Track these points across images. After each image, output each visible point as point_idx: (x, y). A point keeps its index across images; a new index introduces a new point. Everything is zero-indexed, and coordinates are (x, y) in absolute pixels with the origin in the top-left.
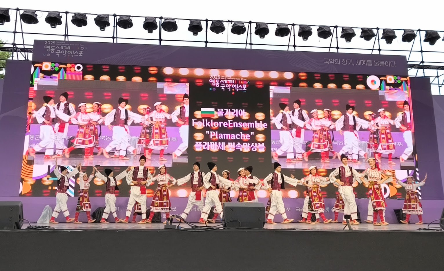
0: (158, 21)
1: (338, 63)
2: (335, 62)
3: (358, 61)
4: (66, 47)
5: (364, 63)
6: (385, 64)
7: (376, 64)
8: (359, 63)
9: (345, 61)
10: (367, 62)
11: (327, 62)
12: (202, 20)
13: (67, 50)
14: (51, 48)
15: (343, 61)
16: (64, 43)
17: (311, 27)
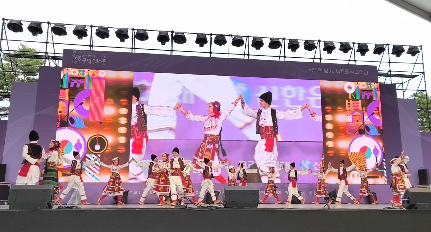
0: (170, 34)
1: (321, 71)
2: (318, 71)
3: (337, 70)
4: (91, 56)
5: (342, 71)
6: (359, 73)
7: (352, 72)
8: (338, 71)
9: (327, 70)
10: (344, 71)
11: (312, 70)
12: (207, 34)
13: (92, 59)
14: (78, 57)
15: (325, 70)
16: (89, 53)
17: (299, 41)
